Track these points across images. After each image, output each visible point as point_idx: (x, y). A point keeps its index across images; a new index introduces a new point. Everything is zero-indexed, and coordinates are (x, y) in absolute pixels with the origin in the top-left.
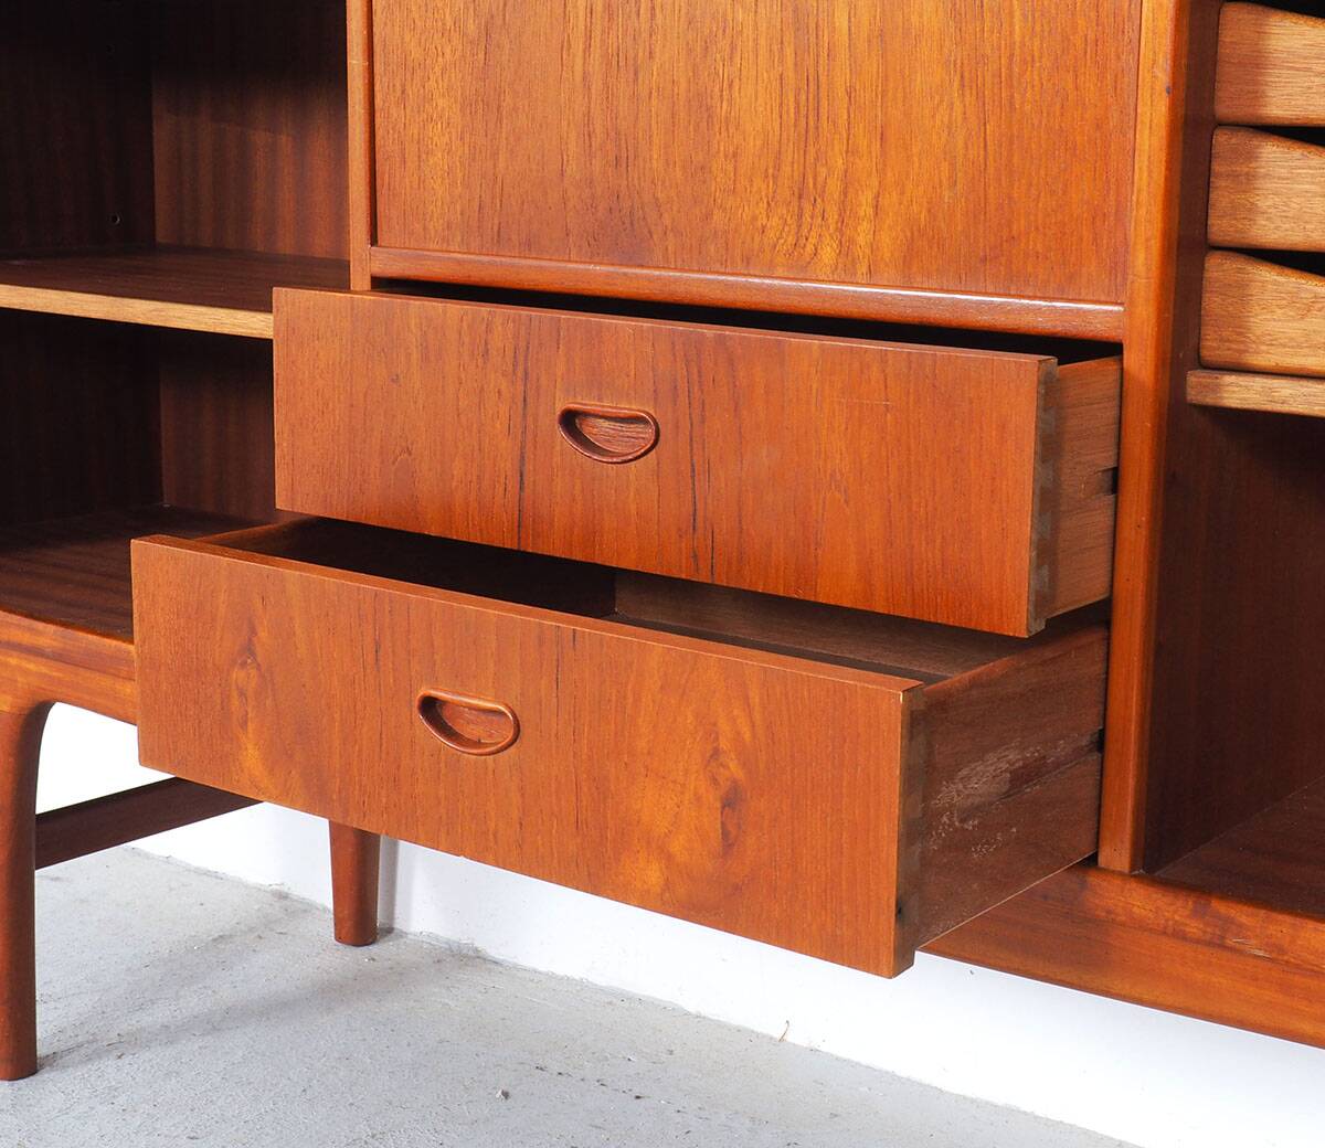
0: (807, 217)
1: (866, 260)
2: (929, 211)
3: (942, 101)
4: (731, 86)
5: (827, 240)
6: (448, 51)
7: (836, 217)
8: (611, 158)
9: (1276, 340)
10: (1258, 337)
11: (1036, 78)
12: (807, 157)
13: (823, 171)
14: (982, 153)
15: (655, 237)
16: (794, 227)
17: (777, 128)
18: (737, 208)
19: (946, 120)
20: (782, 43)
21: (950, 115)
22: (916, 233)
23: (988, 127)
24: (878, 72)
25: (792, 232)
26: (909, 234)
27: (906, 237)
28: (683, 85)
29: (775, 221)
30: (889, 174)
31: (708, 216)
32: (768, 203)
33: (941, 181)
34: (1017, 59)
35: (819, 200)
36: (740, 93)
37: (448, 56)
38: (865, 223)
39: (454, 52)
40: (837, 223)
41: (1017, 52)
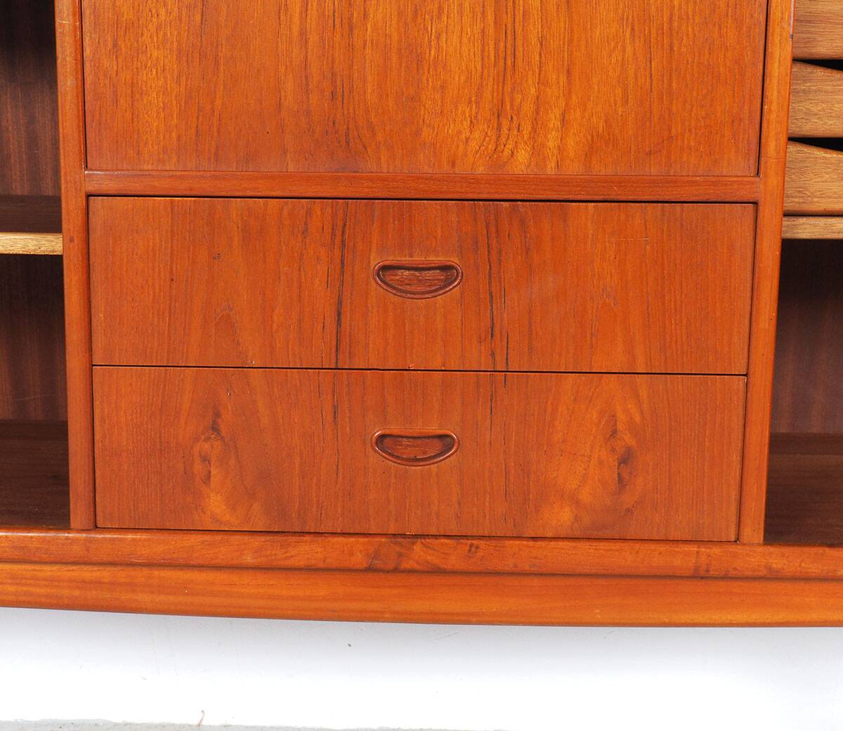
0: (505, 130)
1: (555, 158)
2: (606, 121)
3: (616, 47)
4: (438, 38)
5: (522, 146)
6: (163, 12)
7: (530, 129)
8: (328, 94)
9: (824, 194)
10: (812, 193)
11: (690, 29)
12: (506, 87)
13: (518, 97)
14: (648, 80)
15: (369, 150)
16: (494, 138)
17: (479, 68)
18: (444, 126)
19: (620, 58)
20: (483, 7)
21: (623, 56)
22: (595, 138)
23: (653, 63)
24: (565, 28)
25: (493, 141)
26: (590, 138)
27: (587, 140)
28: (395, 38)
29: (477, 135)
30: (574, 97)
31: (418, 133)
32: (471, 121)
33: (615, 101)
34: (676, 18)
35: (515, 118)
36: (446, 43)
37: (163, 17)
38: (553, 133)
39: (169, 13)
40: (530, 133)
41: (676, 12)
